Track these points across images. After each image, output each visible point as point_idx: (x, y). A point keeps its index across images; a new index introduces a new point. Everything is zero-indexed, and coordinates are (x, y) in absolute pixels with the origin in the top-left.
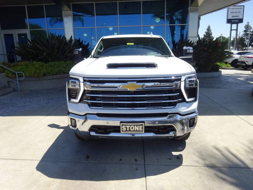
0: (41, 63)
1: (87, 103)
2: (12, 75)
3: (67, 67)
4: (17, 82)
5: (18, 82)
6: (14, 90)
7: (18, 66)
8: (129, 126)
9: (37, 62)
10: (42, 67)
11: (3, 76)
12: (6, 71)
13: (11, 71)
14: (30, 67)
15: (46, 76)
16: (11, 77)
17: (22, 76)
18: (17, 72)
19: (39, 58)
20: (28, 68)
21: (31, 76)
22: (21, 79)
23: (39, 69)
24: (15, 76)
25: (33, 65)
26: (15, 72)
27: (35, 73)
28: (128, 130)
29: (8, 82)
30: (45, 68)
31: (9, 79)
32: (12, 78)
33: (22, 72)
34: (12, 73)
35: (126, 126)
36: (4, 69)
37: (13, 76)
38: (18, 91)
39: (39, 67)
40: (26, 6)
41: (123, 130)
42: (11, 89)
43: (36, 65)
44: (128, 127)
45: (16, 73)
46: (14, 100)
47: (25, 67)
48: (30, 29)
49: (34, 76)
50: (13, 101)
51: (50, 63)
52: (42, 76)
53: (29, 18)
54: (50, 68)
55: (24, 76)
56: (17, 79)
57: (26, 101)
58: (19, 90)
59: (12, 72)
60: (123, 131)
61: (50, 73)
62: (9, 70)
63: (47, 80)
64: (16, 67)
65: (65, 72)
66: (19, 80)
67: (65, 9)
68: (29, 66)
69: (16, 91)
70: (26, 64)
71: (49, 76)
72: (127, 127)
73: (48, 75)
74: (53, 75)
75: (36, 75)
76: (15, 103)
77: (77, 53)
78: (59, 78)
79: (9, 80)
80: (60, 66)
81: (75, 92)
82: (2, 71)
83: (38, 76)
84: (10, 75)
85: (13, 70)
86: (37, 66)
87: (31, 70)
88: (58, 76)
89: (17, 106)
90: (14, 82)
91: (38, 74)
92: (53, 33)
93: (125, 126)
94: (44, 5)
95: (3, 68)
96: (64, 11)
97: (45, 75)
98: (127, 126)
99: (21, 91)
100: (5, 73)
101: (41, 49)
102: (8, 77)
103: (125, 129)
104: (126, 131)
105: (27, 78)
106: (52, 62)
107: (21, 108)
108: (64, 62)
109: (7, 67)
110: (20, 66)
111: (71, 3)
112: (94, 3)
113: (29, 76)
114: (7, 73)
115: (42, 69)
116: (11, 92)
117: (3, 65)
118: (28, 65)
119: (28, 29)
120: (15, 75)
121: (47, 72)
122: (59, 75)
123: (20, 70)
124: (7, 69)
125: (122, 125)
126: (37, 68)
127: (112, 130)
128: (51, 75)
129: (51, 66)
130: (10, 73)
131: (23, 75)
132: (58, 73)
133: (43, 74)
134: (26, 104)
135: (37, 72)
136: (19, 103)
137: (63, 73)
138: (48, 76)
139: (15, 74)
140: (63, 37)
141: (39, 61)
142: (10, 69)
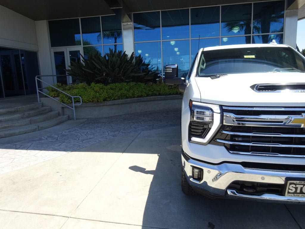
0: (101, 85)
1: (224, 145)
2: (67, 100)
3: (131, 90)
4: (72, 108)
5: (74, 109)
6: (69, 119)
7: (74, 88)
8: (302, 186)
9: (96, 84)
10: (102, 90)
11: (58, 101)
12: (61, 95)
13: (66, 95)
14: (87, 90)
15: (106, 102)
16: (66, 103)
17: (79, 102)
18: (73, 96)
19: (96, 79)
20: (86, 91)
21: (89, 101)
22: (78, 104)
23: (99, 92)
24: (71, 102)
25: (92, 87)
26: (71, 96)
27: (94, 97)
28: (298, 191)
29: (63, 108)
30: (105, 91)
31: (64, 104)
32: (68, 103)
33: (79, 96)
34: (68, 98)
35: (295, 184)
36: (58, 93)
37: (69, 100)
38: (73, 119)
39: (99, 90)
40: (80, 18)
41: (290, 191)
42: (66, 116)
43: (94, 88)
44: (299, 187)
45: (72, 98)
46: (73, 131)
47: (82, 90)
48: (83, 45)
49: (92, 102)
50: (72, 133)
51: (111, 84)
52: (102, 101)
53: (82, 33)
54: (112, 91)
55: (81, 101)
56: (73, 104)
57: (87, 132)
58: (75, 119)
59: (68, 96)
60: (289, 193)
61: (111, 97)
62: (64, 94)
63: (107, 105)
64: (71, 90)
65: (128, 96)
66: (75, 106)
67: (124, 20)
68: (87, 88)
69: (70, 120)
70: (84, 86)
71: (110, 101)
72: (297, 188)
73: (109, 99)
74: (114, 99)
75: (95, 100)
76: (75, 135)
77: (171, 71)
78: (122, 104)
79: (63, 106)
80: (122, 89)
81: (202, 128)
82: (56, 96)
83: (98, 101)
84: (66, 100)
85: (68, 94)
86: (96, 88)
87: (89, 94)
88: (120, 101)
89: (79, 139)
90: (70, 108)
91: (97, 98)
92: (112, 49)
93: (294, 186)
94: (100, 16)
95: (57, 91)
96: (123, 22)
97: (105, 100)
98: (297, 186)
99: (77, 119)
100: (59, 98)
101: (100, 68)
102: (63, 102)
103: (294, 190)
104: (295, 192)
105: (84, 103)
106: (112, 84)
107: (85, 141)
108: (127, 84)
109: (62, 90)
110: (76, 88)
111: (133, 13)
112: (160, 11)
113: (87, 101)
114: (62, 97)
115: (103, 93)
116: (66, 121)
117: (57, 88)
118: (85, 88)
119: (81, 45)
120: (71, 100)
121: (108, 97)
122: (121, 99)
123: (76, 94)
124: (62, 92)
125: (291, 184)
126: (96, 92)
127: (266, 189)
128: (112, 100)
129: (111, 89)
130: (66, 97)
131: (80, 99)
132: (121, 97)
133: (103, 98)
134: (89, 136)
135: (96, 96)
136: (80, 135)
137: (125, 97)
138: (108, 101)
139: (70, 98)
140: (123, 54)
141: (98, 83)
142: (66, 92)
